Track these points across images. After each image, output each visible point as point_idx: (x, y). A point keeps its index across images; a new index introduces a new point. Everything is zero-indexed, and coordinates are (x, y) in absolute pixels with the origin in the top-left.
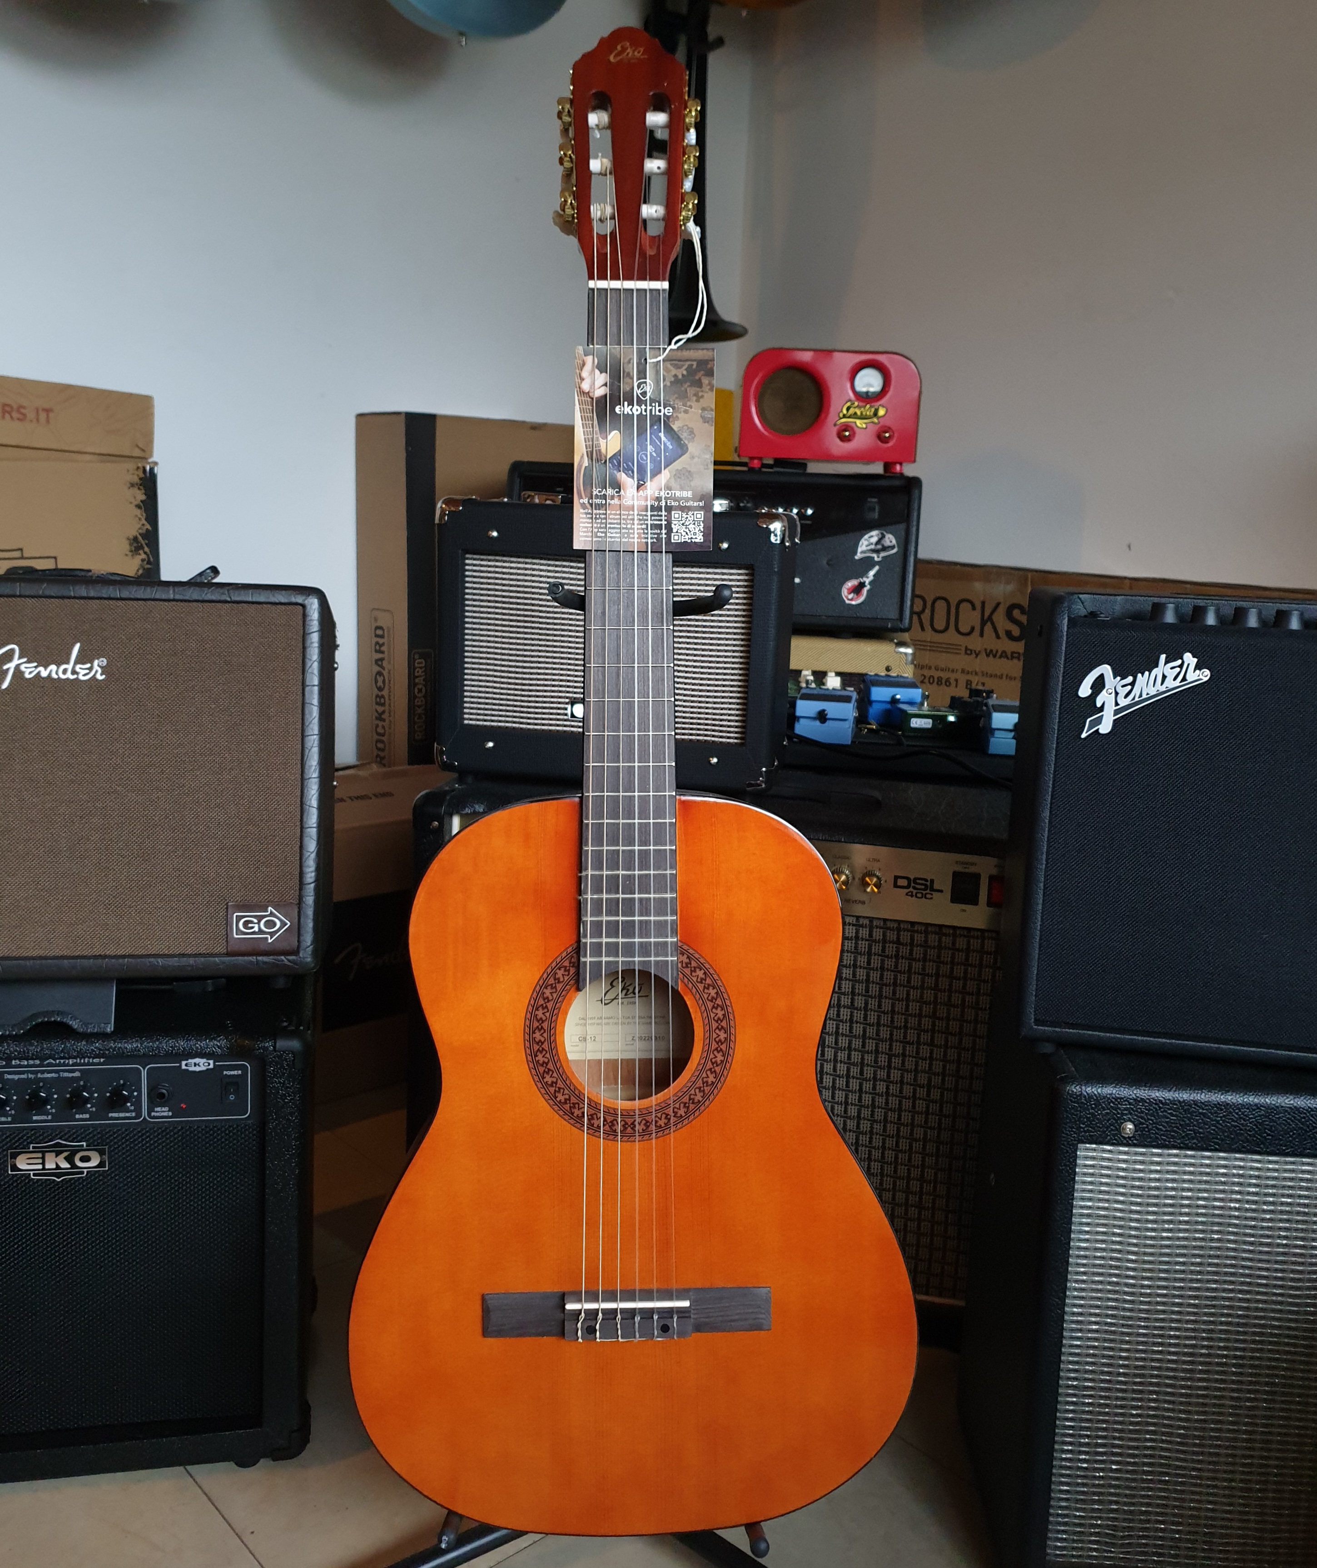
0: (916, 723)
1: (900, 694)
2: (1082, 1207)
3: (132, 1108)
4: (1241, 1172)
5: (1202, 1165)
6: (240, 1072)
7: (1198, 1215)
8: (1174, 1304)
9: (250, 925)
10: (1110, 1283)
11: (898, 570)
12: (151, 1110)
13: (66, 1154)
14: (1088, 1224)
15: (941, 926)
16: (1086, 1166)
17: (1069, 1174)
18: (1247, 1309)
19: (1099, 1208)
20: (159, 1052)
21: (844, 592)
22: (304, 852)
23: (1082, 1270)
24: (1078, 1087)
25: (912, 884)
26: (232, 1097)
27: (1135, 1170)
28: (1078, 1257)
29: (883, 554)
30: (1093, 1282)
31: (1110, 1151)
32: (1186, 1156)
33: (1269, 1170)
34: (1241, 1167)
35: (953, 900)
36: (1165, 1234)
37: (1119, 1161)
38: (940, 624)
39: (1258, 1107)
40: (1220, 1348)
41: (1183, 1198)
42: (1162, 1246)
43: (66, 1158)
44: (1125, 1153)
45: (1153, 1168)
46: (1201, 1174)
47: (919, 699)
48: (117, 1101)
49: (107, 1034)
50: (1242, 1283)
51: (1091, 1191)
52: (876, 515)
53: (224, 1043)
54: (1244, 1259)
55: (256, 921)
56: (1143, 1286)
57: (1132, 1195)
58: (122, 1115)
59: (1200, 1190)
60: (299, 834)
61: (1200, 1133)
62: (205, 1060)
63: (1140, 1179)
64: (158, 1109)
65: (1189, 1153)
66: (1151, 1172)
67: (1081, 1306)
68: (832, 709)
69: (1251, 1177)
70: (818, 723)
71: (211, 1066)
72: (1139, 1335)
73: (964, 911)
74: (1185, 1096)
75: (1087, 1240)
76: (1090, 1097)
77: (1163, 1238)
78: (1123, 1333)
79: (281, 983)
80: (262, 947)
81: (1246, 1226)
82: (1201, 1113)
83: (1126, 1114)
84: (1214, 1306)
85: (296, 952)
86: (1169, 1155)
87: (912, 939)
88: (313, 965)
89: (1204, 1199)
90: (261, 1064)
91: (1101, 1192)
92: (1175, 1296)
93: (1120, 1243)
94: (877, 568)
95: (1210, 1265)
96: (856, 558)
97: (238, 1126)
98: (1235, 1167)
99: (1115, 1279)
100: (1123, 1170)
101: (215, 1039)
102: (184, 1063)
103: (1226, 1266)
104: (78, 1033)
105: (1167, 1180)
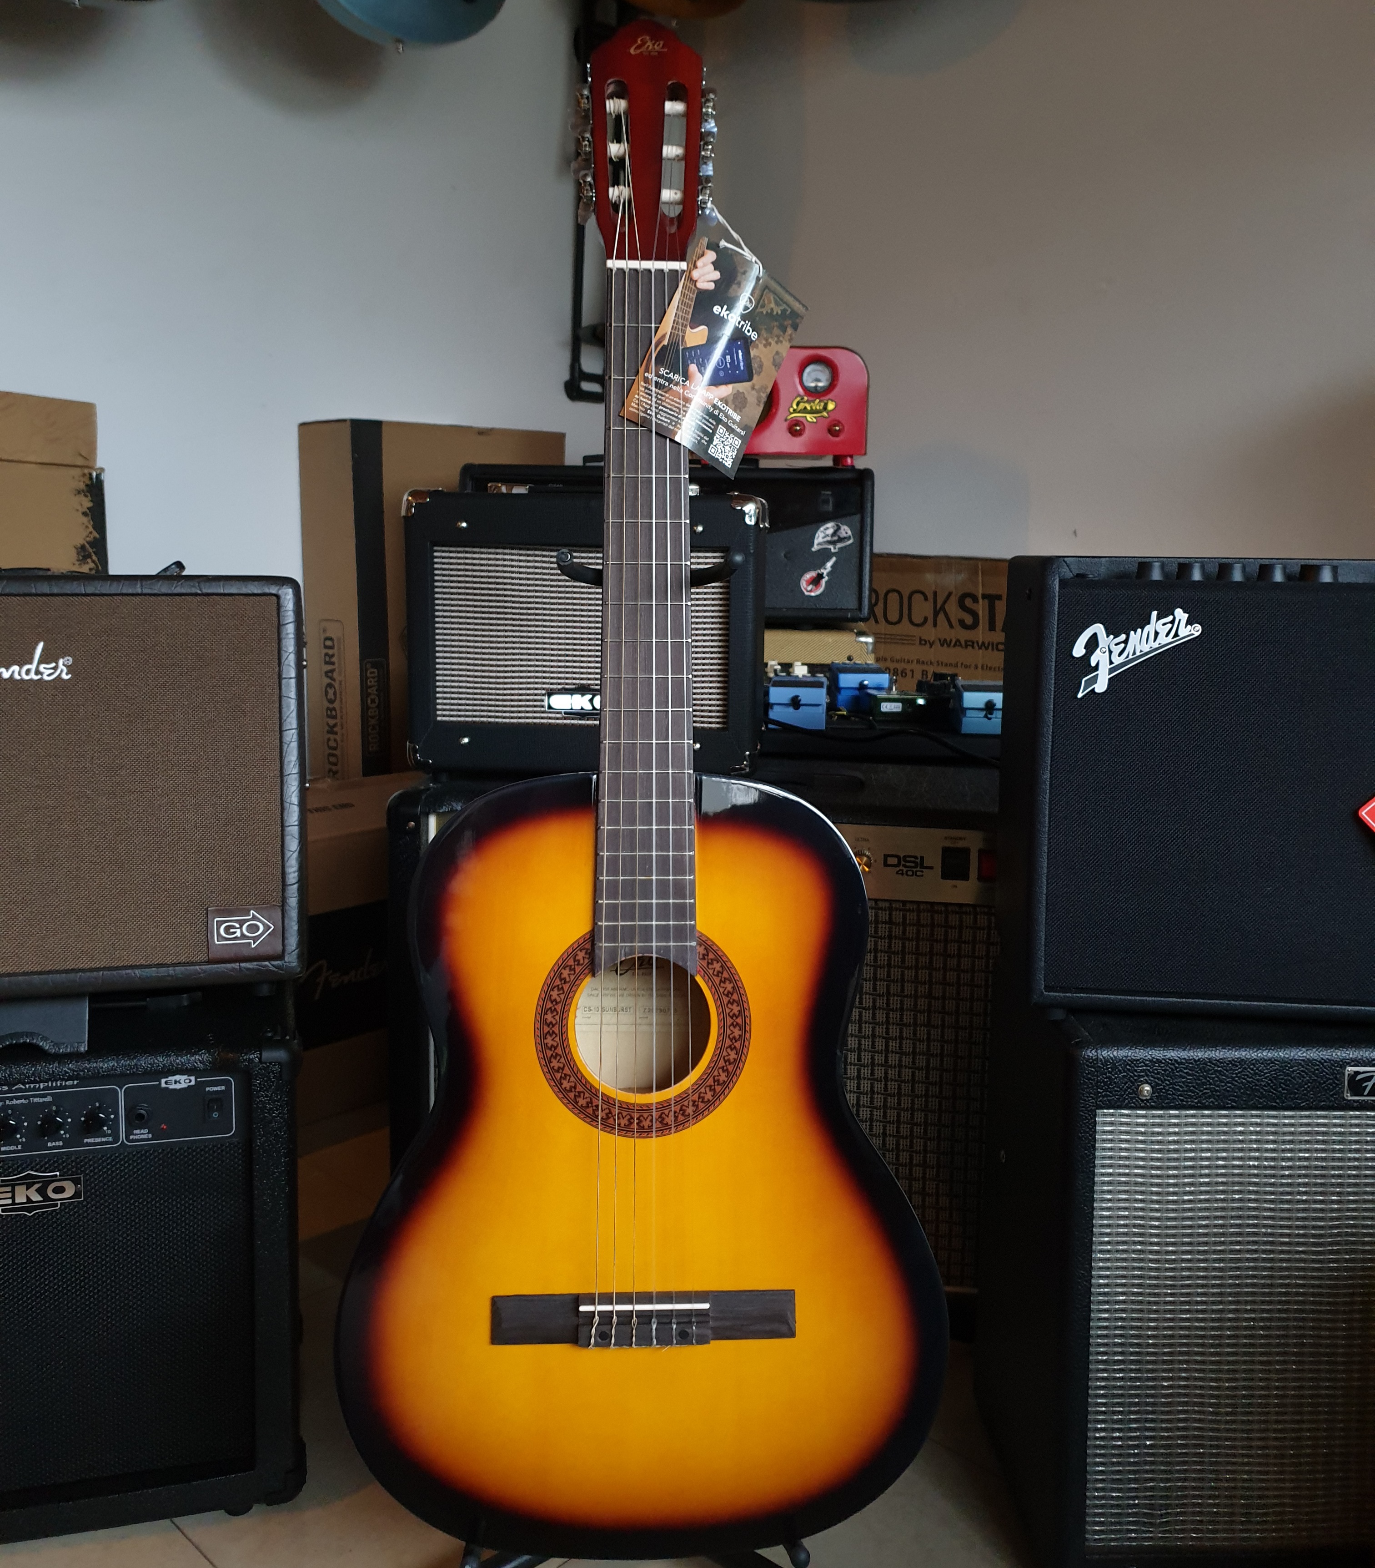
0: (886, 707)
1: (869, 680)
2: (1103, 1175)
3: (110, 1132)
4: (1258, 1129)
5: (1219, 1124)
6: (223, 1088)
7: (1217, 1175)
8: (1199, 1269)
9: (232, 930)
10: (1134, 1251)
11: (855, 561)
12: (128, 1133)
13: (37, 1186)
14: (1109, 1192)
15: (932, 904)
16: (1105, 1132)
17: (1090, 1141)
18: (1271, 1269)
19: (1120, 1175)
20: (137, 1070)
21: (803, 584)
22: (286, 852)
23: (1106, 1239)
24: (1093, 1052)
25: (903, 863)
26: (216, 1115)
27: (1153, 1134)
28: (1102, 1226)
29: (839, 545)
30: (1118, 1251)
31: (1128, 1116)
32: (1203, 1116)
33: (1285, 1125)
34: (1257, 1124)
35: (945, 876)
36: (1186, 1198)
37: (1138, 1125)
38: (893, 616)
39: (1272, 1061)
40: (1247, 1311)
41: (1202, 1159)
42: (1185, 1210)
43: (36, 1190)
44: (1143, 1116)
45: (1171, 1130)
46: (1219, 1133)
47: (886, 685)
48: (93, 1125)
49: (81, 1053)
50: (1265, 1243)
51: (1110, 1158)
52: (830, 507)
53: (206, 1057)
54: (1266, 1218)
55: (237, 925)
56: (1168, 1253)
57: (1152, 1159)
58: (98, 1140)
59: (1218, 1150)
60: (279, 833)
61: (1217, 1091)
62: (186, 1077)
63: (1159, 1142)
64: (138, 1132)
65: (1206, 1112)
66: (1170, 1134)
67: (1107, 1277)
68: (806, 694)
69: (1268, 1133)
70: (791, 709)
71: (193, 1083)
72: (1166, 1303)
73: (955, 886)
74: (1200, 1054)
75: (1109, 1209)
76: (1106, 1061)
77: (1184, 1202)
78: (1149, 1303)
79: (265, 990)
80: (245, 952)
81: (1266, 1185)
82: (1217, 1071)
83: (1143, 1076)
84: (1238, 1269)
85: (281, 957)
86: (1187, 1116)
87: (904, 917)
88: (299, 969)
89: (1223, 1159)
90: (246, 1077)
91: (1120, 1158)
92: (1199, 1261)
93: (1142, 1209)
94: (834, 559)
95: (1232, 1226)
96: (813, 550)
97: (222, 1145)
98: (1252, 1124)
99: (1139, 1247)
100: (1142, 1133)
101: (195, 1053)
102: (163, 1081)
103: (1249, 1226)
104: (50, 1054)
105: (1186, 1142)
